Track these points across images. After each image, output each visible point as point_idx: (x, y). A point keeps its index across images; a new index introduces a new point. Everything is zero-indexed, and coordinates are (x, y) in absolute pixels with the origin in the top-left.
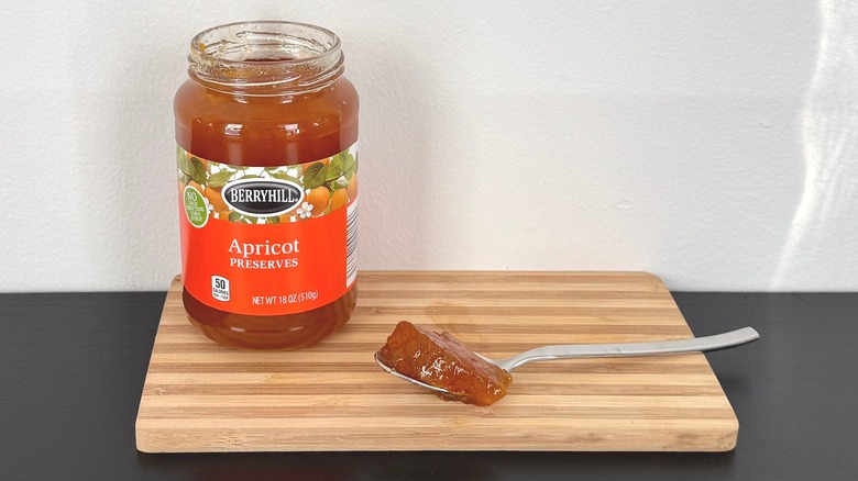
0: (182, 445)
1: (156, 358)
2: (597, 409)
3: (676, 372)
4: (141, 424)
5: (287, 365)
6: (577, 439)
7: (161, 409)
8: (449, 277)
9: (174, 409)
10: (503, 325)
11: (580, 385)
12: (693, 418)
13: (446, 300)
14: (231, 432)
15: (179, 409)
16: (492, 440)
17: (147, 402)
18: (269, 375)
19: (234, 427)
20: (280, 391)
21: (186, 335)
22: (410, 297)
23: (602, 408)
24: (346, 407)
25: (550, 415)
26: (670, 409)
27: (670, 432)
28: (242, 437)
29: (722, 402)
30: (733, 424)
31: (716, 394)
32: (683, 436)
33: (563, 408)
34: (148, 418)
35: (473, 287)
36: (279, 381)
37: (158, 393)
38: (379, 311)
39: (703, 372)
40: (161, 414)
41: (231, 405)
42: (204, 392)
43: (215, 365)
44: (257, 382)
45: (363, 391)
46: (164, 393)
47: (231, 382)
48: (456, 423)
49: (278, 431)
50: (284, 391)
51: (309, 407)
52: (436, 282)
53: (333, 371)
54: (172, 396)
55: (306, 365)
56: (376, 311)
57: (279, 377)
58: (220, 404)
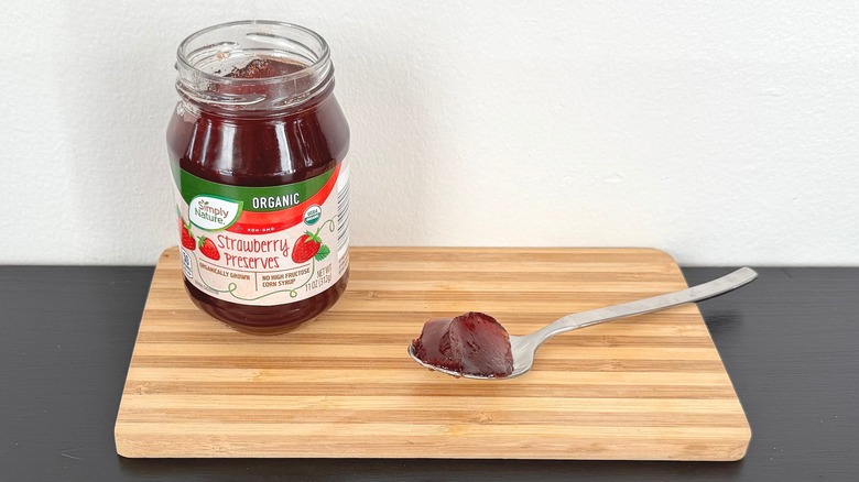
0: (164, 452)
1: (140, 349)
3: (687, 370)
4: (120, 428)
5: (277, 360)
6: (579, 449)
7: (142, 411)
8: (450, 255)
9: (156, 410)
11: (584, 386)
12: (703, 426)
13: (445, 283)
14: (215, 439)
15: (161, 410)
16: (489, 450)
17: (128, 402)
18: (257, 371)
19: (220, 433)
20: (267, 391)
21: (172, 323)
22: (408, 279)
23: (607, 414)
24: (337, 410)
25: (549, 423)
26: (678, 414)
27: (677, 442)
28: (227, 445)
29: (734, 406)
30: (745, 434)
31: (727, 397)
32: (692, 446)
33: (565, 413)
34: (128, 421)
35: (475, 267)
36: (268, 379)
37: (139, 392)
38: (376, 295)
39: (715, 370)
40: (142, 416)
41: (217, 406)
42: (189, 391)
43: (201, 358)
44: (244, 380)
45: (355, 392)
46: (146, 392)
47: (218, 380)
48: (452, 430)
49: (265, 439)
50: (272, 391)
51: (297, 411)
52: (436, 260)
53: (324, 368)
54: (153, 396)
55: (296, 359)
56: (373, 296)
57: (268, 375)
58: (203, 406)
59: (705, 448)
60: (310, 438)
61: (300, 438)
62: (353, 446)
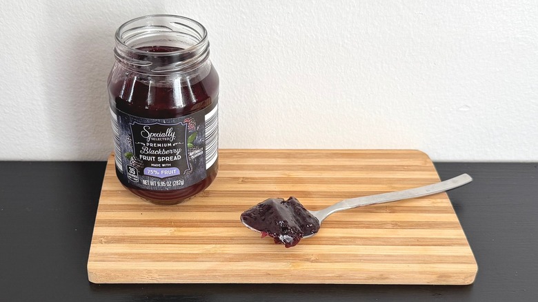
0: (118, 280)
1: (100, 215)
2: (385, 255)
3: (438, 228)
4: (92, 265)
5: (184, 222)
6: (372, 278)
7: (103, 254)
8: (289, 154)
9: (112, 254)
10: (325, 192)
11: (374, 238)
12: (448, 263)
13: (287, 172)
14: (149, 272)
15: (115, 254)
16: (317, 278)
17: (95, 249)
18: (173, 229)
19: (152, 268)
20: (179, 242)
21: (119, 198)
23: (389, 256)
24: (223, 254)
25: (354, 261)
26: (433, 256)
27: (433, 273)
28: (156, 276)
29: (467, 251)
30: (473, 268)
31: (463, 245)
32: (442, 276)
33: (363, 255)
34: (96, 261)
35: (305, 162)
36: (180, 234)
37: (101, 242)
39: (455, 228)
40: (104, 258)
41: (149, 251)
42: (131, 242)
44: (165, 234)
45: (234, 242)
46: (105, 242)
47: (149, 235)
48: (293, 266)
49: (179, 272)
50: (183, 242)
51: (199, 254)
52: (281, 158)
53: (214, 227)
54: (110, 245)
55: (196, 221)
56: (242, 181)
57: (179, 231)
58: (141, 251)
59: (450, 277)
60: (207, 271)
61: (201, 271)
62: (233, 276)
